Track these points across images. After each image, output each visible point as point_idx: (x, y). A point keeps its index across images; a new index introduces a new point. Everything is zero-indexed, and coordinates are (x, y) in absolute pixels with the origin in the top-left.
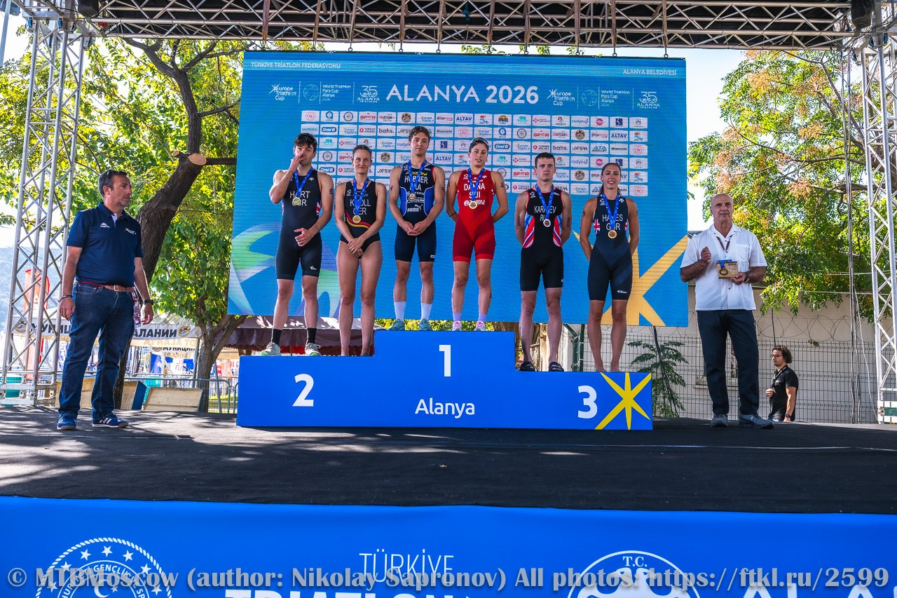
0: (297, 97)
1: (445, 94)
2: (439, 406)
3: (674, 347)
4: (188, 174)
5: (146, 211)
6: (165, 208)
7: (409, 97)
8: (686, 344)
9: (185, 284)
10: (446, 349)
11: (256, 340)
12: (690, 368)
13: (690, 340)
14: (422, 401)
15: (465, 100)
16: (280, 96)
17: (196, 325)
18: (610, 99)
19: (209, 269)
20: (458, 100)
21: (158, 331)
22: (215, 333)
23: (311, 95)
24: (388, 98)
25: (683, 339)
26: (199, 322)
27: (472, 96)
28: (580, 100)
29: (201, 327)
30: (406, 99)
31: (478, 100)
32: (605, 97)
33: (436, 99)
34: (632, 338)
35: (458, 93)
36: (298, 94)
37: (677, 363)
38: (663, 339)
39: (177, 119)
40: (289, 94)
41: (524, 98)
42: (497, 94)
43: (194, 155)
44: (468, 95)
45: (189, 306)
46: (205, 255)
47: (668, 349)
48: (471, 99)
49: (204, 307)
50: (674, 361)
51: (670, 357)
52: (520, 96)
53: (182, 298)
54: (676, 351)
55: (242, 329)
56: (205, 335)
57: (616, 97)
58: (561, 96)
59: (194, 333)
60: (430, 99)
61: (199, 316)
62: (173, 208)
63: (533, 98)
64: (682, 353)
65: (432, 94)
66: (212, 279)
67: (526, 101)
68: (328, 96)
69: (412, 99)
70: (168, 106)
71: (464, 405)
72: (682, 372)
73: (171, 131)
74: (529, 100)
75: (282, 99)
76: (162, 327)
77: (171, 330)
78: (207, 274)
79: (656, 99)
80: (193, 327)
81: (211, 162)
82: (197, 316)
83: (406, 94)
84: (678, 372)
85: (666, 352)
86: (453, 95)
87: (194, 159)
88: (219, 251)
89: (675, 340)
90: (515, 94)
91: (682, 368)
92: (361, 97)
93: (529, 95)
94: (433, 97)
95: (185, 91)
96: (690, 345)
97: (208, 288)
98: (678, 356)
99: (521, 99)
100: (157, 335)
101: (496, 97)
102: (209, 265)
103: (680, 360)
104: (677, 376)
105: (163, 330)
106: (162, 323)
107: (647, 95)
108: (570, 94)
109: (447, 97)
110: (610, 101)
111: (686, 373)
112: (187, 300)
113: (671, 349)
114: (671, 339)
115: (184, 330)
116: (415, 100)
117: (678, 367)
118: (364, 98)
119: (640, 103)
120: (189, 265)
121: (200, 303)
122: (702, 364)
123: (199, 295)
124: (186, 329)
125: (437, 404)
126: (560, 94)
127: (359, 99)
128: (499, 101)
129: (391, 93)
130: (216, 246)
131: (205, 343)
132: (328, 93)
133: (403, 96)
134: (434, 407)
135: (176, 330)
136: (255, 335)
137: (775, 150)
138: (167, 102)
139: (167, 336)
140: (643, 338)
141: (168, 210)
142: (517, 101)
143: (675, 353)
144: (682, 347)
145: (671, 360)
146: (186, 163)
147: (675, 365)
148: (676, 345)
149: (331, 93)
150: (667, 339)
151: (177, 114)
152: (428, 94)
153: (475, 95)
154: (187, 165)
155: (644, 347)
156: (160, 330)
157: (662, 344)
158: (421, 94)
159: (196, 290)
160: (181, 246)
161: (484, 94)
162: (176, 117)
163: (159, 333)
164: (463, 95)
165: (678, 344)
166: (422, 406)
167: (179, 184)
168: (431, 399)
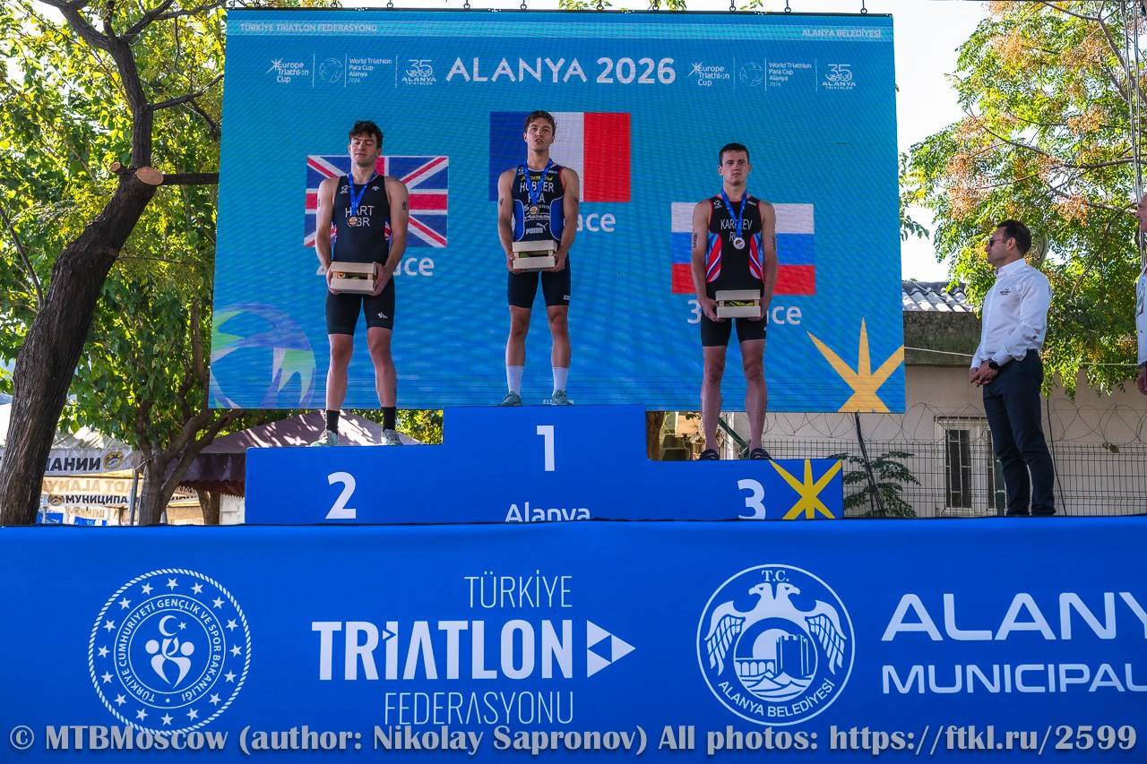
0: (309, 78)
1: (535, 70)
2: (539, 514)
3: (898, 460)
4: (134, 198)
5: (69, 257)
6: (100, 251)
7: (479, 76)
8: (916, 454)
9: (116, 381)
10: (547, 432)
11: (231, 473)
12: (923, 491)
13: (922, 447)
14: (514, 507)
15: (565, 79)
16: (284, 76)
17: (136, 448)
18: (782, 75)
19: (156, 356)
20: (555, 80)
21: (70, 461)
22: (165, 462)
23: (331, 74)
24: (449, 78)
25: (910, 447)
26: (140, 443)
27: (575, 73)
28: (737, 77)
29: (143, 450)
30: (476, 78)
31: (585, 80)
32: (775, 72)
33: (521, 79)
34: (832, 446)
35: (555, 70)
36: (311, 73)
37: (904, 484)
38: (880, 447)
39: (105, 117)
40: (298, 73)
41: (654, 75)
42: (614, 70)
43: (144, 170)
44: (570, 71)
45: (124, 416)
46: (150, 334)
47: (889, 462)
48: (575, 78)
49: (147, 420)
50: (898, 482)
51: (893, 475)
52: (649, 71)
53: (114, 403)
54: (901, 466)
55: (208, 456)
56: (149, 463)
57: (790, 73)
58: (710, 72)
59: (129, 463)
60: (513, 79)
61: (140, 432)
62: (111, 251)
63: (667, 76)
64: (910, 469)
65: (516, 71)
66: (161, 372)
67: (657, 81)
68: (358, 74)
69: (485, 79)
70: (89, 97)
71: (574, 511)
72: (911, 499)
73: (93, 136)
74: (661, 78)
75: (287, 81)
76: (76, 455)
77: (92, 460)
78: (153, 364)
79: (850, 75)
80: (128, 452)
81: (169, 180)
82: (138, 432)
83: (476, 69)
84: (904, 499)
85: (885, 468)
86: (546, 72)
87: (143, 175)
88: (174, 326)
89: (898, 447)
90: (641, 70)
91: (911, 491)
92: (408, 77)
93: (661, 71)
94: (517, 75)
95: (126, 71)
96: (922, 455)
97: (154, 388)
98: (904, 474)
99: (649, 77)
100: (69, 467)
101: (612, 74)
102: (156, 348)
103: (907, 480)
104: (903, 506)
105: (79, 459)
106: (76, 449)
107: (837, 69)
108: (722, 69)
109: (538, 76)
110: (782, 79)
111: (917, 499)
112: (121, 407)
113: (893, 463)
114: (892, 447)
115: (113, 459)
116: (490, 80)
117: (905, 490)
118: (413, 78)
119: (827, 81)
120: (125, 347)
121: (143, 413)
122: (943, 485)
123: (138, 399)
124: (116, 457)
125: (535, 511)
126: (707, 69)
127: (405, 79)
128: (616, 80)
129: (454, 70)
130: (169, 319)
131: (151, 477)
132: (357, 71)
133: (471, 75)
134: (532, 514)
135: (99, 460)
136: (229, 464)
137: (1038, 151)
138: (88, 90)
139: (85, 469)
140: (850, 446)
141: (103, 254)
142: (643, 80)
143: (899, 469)
144: (910, 459)
145: (893, 480)
146: (132, 181)
147: (900, 488)
148: (900, 457)
149: (362, 71)
150: (886, 447)
151: (106, 109)
152: (509, 71)
153: (580, 71)
154: (133, 185)
155: (851, 462)
156: (73, 459)
157: (879, 455)
158: (499, 71)
159: (134, 392)
160: (108, 320)
161: (593, 71)
162: (104, 112)
163: (72, 464)
164: (562, 72)
165: (905, 455)
166: (514, 515)
167: (120, 214)
168: (527, 504)
